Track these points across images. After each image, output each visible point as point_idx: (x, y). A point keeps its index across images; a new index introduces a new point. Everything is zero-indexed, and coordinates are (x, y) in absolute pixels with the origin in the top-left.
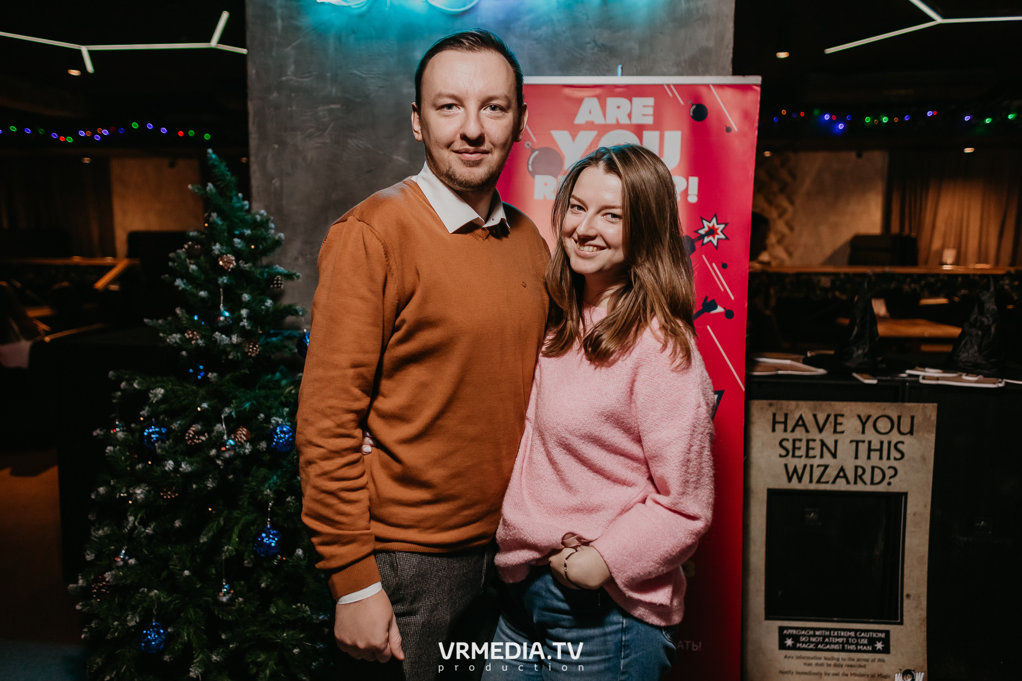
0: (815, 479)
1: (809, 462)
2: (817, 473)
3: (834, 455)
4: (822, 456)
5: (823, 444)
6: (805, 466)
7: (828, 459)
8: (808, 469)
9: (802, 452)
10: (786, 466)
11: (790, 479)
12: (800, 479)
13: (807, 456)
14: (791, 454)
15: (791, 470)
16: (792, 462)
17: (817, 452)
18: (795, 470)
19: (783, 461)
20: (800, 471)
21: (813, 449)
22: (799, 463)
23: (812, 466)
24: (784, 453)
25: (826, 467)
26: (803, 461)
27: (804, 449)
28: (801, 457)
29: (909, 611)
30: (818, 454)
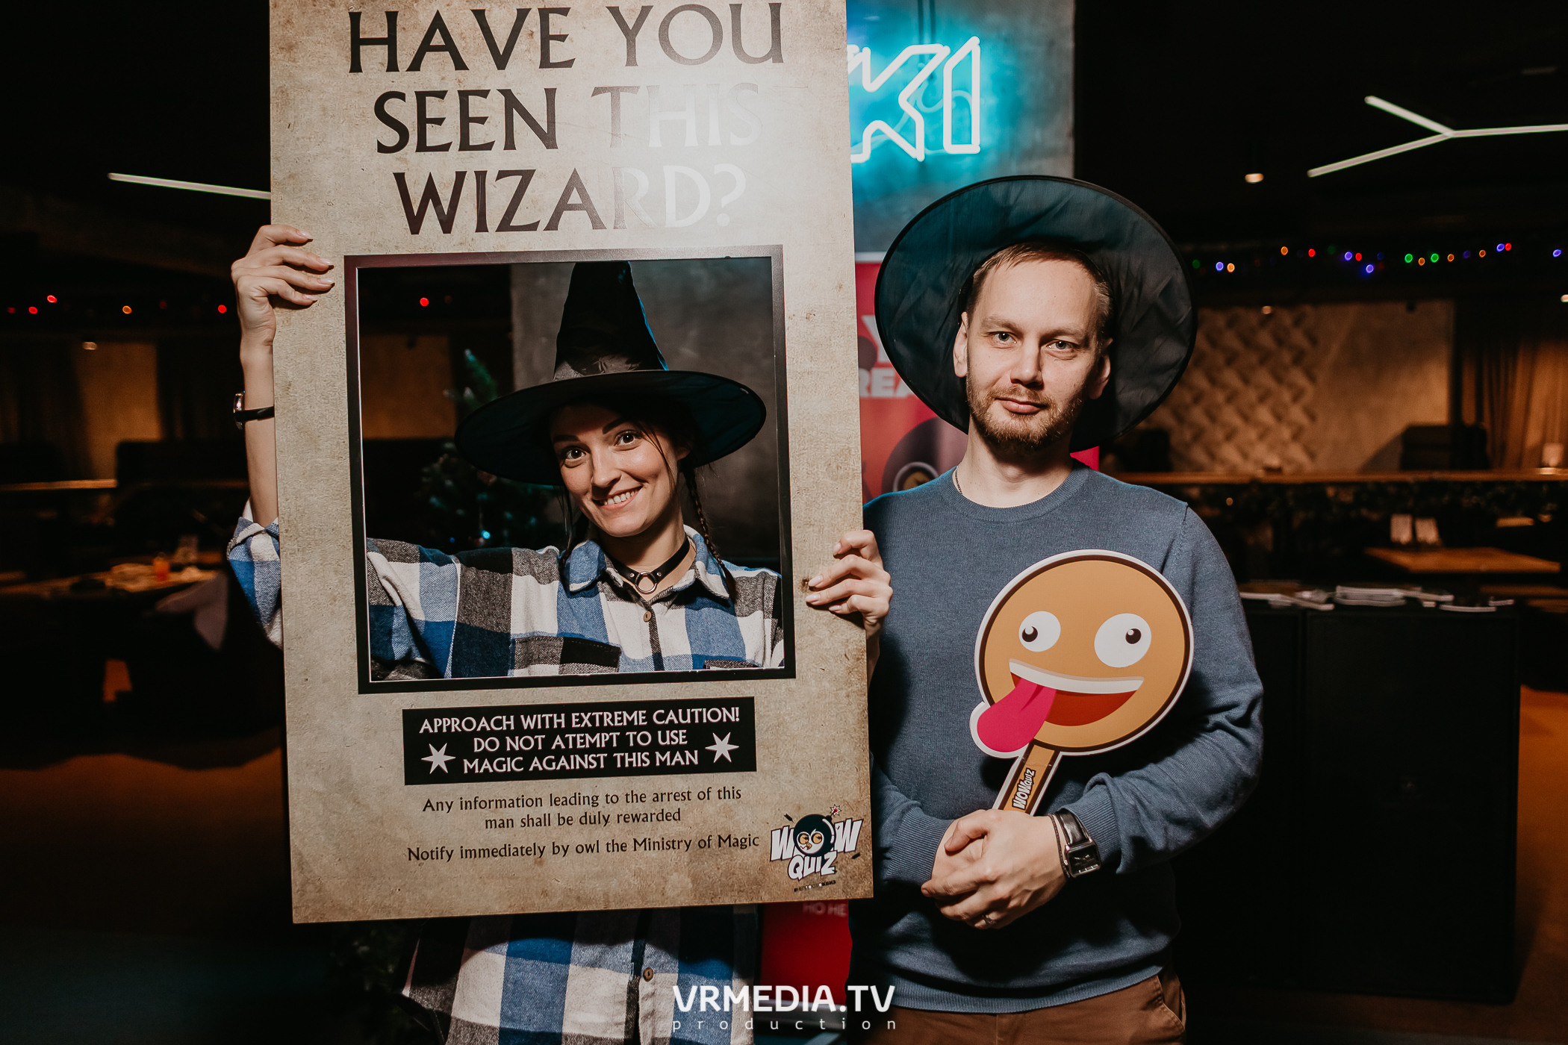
0: (494, 218)
1: (471, 162)
2: (499, 196)
3: (549, 139)
4: (510, 145)
5: (511, 102)
6: (460, 176)
7: (529, 151)
8: (470, 185)
9: (448, 132)
10: (400, 178)
11: (415, 223)
12: (447, 225)
13: (465, 146)
14: (413, 138)
15: (416, 194)
16: (418, 167)
17: (493, 131)
18: (431, 192)
19: (392, 163)
20: (445, 195)
21: (482, 120)
22: (442, 168)
23: (481, 176)
24: (391, 138)
25: (527, 176)
26: (456, 160)
27: (453, 121)
28: (445, 148)
29: (811, 633)
30: (499, 138)
